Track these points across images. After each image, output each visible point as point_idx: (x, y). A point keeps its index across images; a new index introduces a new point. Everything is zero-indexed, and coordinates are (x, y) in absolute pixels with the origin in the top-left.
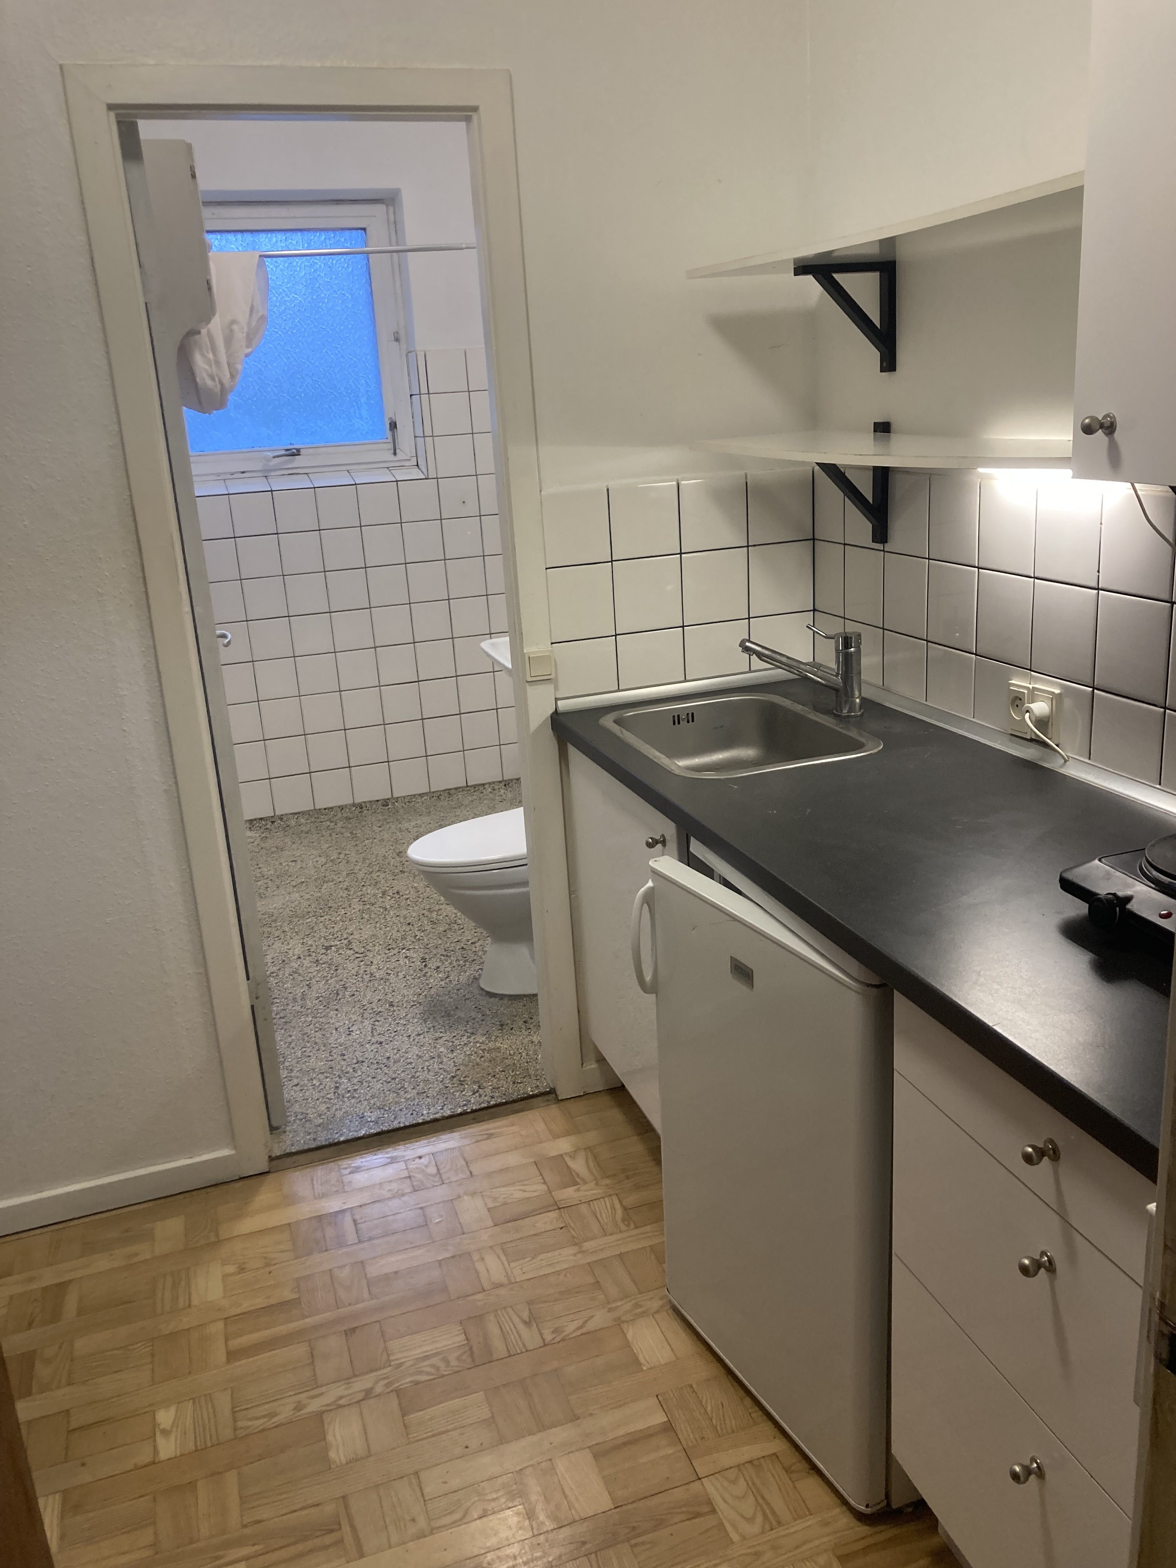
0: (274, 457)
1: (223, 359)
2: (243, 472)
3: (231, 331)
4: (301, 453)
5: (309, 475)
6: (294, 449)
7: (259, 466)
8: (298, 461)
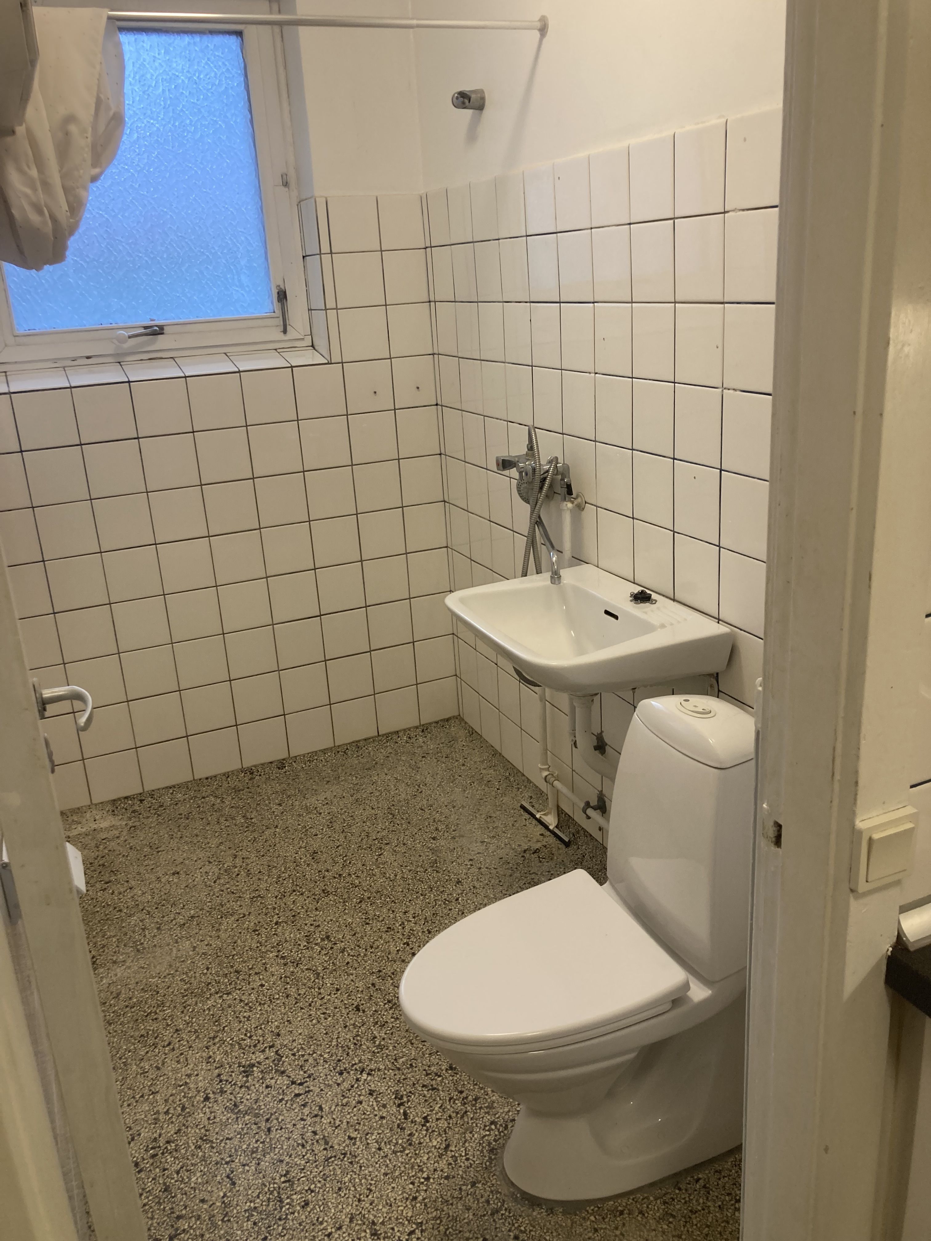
0: (130, 337)
1: (56, 180)
2: (88, 358)
3: (67, 134)
4: (165, 332)
5: (176, 359)
6: (156, 326)
7: (110, 349)
8: (161, 342)
